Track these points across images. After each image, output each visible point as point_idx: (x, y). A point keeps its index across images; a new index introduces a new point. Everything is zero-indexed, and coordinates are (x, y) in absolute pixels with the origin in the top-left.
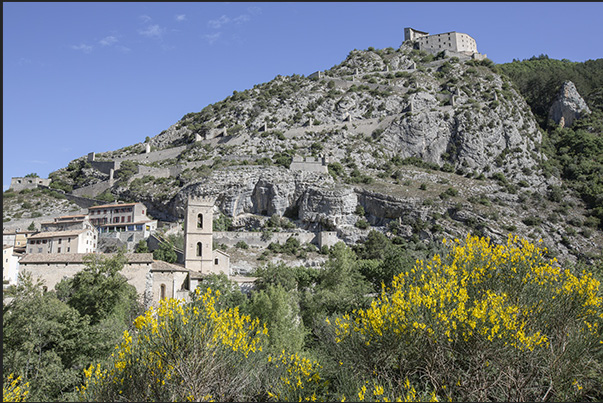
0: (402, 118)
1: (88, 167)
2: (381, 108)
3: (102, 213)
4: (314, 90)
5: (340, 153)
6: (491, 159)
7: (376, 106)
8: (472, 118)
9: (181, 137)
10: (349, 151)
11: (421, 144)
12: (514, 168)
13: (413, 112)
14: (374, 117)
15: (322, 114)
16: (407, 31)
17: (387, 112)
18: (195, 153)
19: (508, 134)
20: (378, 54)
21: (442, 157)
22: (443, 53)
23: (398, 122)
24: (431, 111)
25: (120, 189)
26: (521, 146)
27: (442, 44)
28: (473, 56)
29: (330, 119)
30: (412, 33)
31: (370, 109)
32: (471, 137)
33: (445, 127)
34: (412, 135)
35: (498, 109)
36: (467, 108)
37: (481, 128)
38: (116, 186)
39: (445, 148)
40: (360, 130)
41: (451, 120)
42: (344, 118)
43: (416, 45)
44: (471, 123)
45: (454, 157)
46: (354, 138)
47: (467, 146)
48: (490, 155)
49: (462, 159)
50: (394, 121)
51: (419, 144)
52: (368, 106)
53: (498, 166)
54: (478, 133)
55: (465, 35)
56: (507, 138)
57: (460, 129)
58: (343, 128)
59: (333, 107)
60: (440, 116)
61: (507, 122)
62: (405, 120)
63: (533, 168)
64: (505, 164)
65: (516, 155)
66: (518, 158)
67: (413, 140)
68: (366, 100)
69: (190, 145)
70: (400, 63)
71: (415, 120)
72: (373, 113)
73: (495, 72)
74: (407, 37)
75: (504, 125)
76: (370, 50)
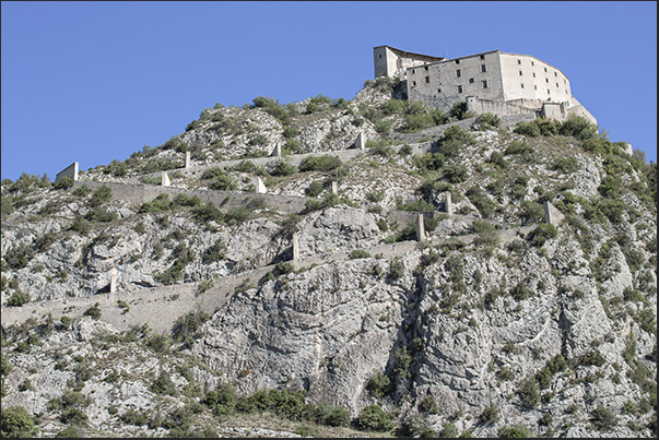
0: (263, 281)
2: (212, 254)
4: (48, 211)
5: (56, 382)
6: (508, 387)
7: (198, 250)
8: (468, 271)
10: (82, 375)
11: (309, 351)
12: (570, 411)
13: (296, 263)
14: (188, 279)
15: (41, 277)
16: (380, 55)
17: (231, 265)
19: (569, 314)
20: (276, 113)
21: (370, 386)
22: (464, 107)
23: (252, 292)
24: (352, 257)
26: (604, 349)
27: (464, 83)
28: (541, 113)
29: (60, 289)
30: (391, 58)
31: (181, 257)
32: (452, 325)
33: (390, 302)
34: (284, 325)
35: (550, 247)
36: (460, 246)
37: (488, 302)
39: (381, 360)
40: (136, 317)
41: (408, 280)
42: (101, 284)
43: (399, 89)
44: (459, 288)
45: (401, 387)
46: (113, 339)
47: (438, 353)
48: (503, 376)
49: (421, 389)
50: (242, 288)
51: (304, 353)
52: (177, 252)
53: (526, 407)
54: (476, 314)
55: (526, 60)
56: (564, 324)
57: (425, 305)
58: (87, 313)
59: (77, 256)
60: (375, 272)
61: (572, 281)
62: (269, 285)
63: (626, 409)
64: (546, 400)
65: (583, 372)
66: (587, 381)
67: (288, 340)
68: (176, 235)
70: (331, 136)
71: (298, 284)
72: (188, 269)
73: (589, 149)
74: (381, 68)
75: (562, 291)
76: (259, 104)
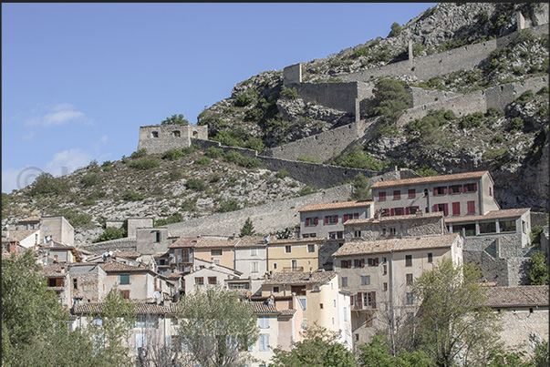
1: (290, 97)
3: (404, 196)
9: (471, 21)
18: (523, 56)
25: (385, 143)
38: (373, 136)
69: (506, 39)
